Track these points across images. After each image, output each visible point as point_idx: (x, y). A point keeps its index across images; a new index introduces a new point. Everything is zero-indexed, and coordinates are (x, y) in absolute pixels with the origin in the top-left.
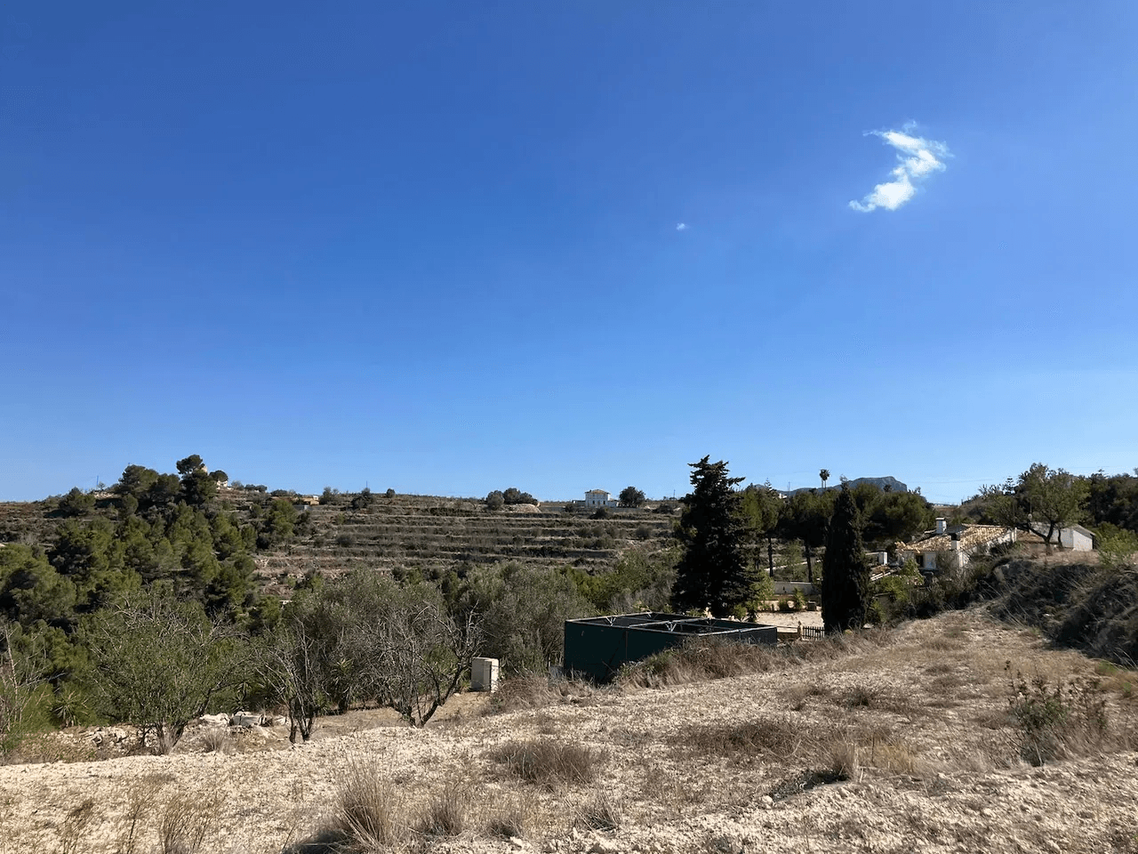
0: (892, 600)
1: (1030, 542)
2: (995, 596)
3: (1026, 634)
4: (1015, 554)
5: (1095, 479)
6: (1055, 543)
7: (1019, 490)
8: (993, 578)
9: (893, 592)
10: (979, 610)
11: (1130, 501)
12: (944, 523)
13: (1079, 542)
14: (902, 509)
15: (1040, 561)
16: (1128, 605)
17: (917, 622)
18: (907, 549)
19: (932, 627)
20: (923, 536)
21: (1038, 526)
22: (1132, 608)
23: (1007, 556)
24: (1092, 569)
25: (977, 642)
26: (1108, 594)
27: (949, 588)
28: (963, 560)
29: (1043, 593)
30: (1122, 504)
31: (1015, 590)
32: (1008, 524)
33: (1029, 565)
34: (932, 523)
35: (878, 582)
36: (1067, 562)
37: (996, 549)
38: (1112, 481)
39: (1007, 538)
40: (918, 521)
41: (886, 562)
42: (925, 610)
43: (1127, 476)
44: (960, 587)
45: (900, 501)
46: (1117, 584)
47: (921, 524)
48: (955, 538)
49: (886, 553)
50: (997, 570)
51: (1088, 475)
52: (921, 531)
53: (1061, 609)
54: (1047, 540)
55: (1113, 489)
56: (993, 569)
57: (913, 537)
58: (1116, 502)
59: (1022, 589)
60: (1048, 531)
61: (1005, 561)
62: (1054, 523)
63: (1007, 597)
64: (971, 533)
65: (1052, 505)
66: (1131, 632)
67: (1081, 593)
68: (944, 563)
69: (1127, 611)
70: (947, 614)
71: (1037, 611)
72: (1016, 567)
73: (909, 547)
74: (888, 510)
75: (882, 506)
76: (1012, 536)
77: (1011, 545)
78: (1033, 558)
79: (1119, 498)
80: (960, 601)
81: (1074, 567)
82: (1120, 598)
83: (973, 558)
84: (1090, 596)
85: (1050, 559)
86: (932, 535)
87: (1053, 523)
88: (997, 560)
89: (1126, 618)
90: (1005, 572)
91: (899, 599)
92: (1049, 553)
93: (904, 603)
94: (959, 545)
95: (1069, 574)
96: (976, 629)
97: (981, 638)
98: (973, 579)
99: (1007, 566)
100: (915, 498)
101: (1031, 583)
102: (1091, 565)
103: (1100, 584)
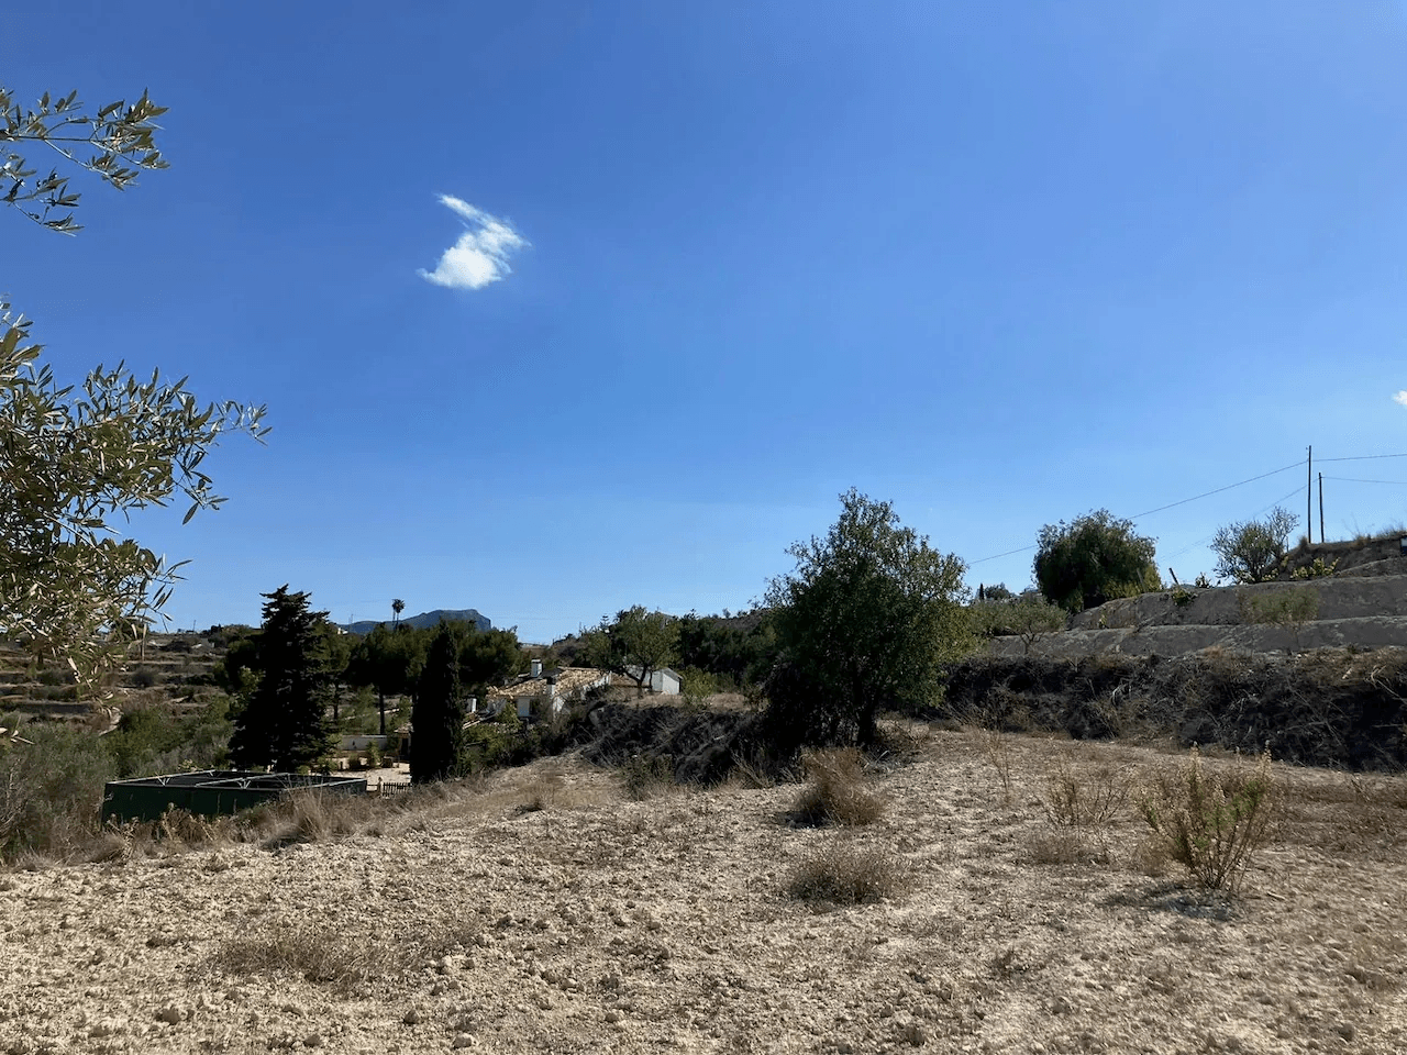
0: (485, 749)
1: (624, 686)
2: (589, 740)
3: (616, 776)
4: (610, 697)
5: (685, 621)
6: (646, 687)
7: (614, 630)
8: (588, 722)
9: (486, 741)
10: (572, 756)
11: (716, 643)
12: (540, 665)
13: (668, 685)
14: (494, 651)
15: (632, 704)
16: (702, 742)
17: (512, 770)
18: (498, 695)
19: (527, 774)
20: (517, 680)
21: (632, 669)
22: (706, 744)
23: (602, 699)
24: (676, 710)
25: (571, 786)
26: (688, 732)
27: (544, 734)
28: (558, 704)
29: (634, 735)
30: (709, 647)
31: (608, 733)
32: (605, 666)
33: (623, 707)
34: (526, 665)
35: (468, 731)
36: (656, 704)
37: (593, 693)
38: (701, 622)
39: (602, 682)
40: (510, 664)
41: (474, 710)
42: (520, 758)
43: (716, 616)
44: (556, 732)
45: (493, 641)
46: (695, 723)
47: (514, 667)
48: (551, 681)
49: (475, 700)
50: (593, 713)
51: (681, 616)
52: (513, 674)
53: (647, 750)
54: (640, 682)
55: (702, 630)
56: (589, 713)
57: (506, 682)
58: (704, 644)
59: (615, 732)
60: (640, 674)
61: (601, 704)
62: (648, 666)
63: (600, 741)
64: (566, 676)
65: (647, 647)
66: (703, 766)
67: (665, 733)
68: (538, 708)
69: (701, 747)
70: (542, 760)
71: (626, 753)
72: (610, 710)
73: (502, 692)
74: (479, 651)
75: (472, 647)
76: (608, 678)
77: (606, 688)
78: (626, 701)
79: (707, 641)
80: (555, 746)
81: (661, 708)
82: (697, 736)
83: (569, 703)
84: (672, 737)
85: (641, 702)
86: (526, 679)
87: (646, 666)
88: (593, 704)
89: (700, 754)
90: (600, 716)
91: (492, 747)
92: (640, 697)
93: (498, 752)
94: (554, 689)
95: (657, 714)
96: (571, 774)
97: (574, 782)
98: (570, 723)
99: (602, 709)
100: (508, 638)
101: (623, 726)
102: (676, 706)
103: (682, 724)
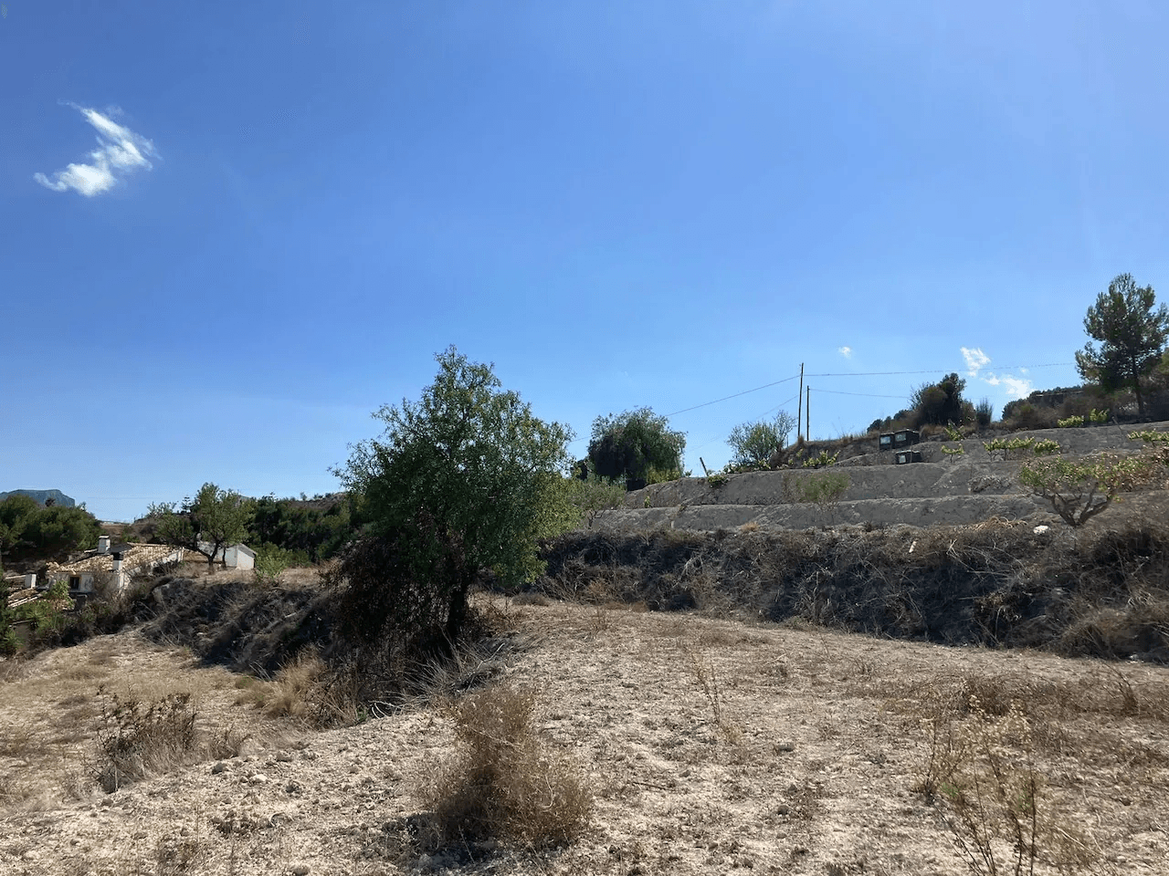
0: (33, 627)
1: (196, 562)
2: (151, 618)
3: (178, 655)
4: (176, 575)
5: (263, 502)
6: (219, 563)
7: (195, 508)
8: (152, 598)
9: (35, 619)
10: (132, 634)
11: (293, 522)
12: (108, 542)
13: (242, 561)
14: (61, 527)
15: (200, 581)
16: (272, 620)
17: (59, 651)
18: (59, 571)
19: (76, 655)
20: (83, 555)
21: (204, 546)
22: (276, 622)
23: (168, 576)
24: (246, 587)
25: (125, 667)
26: (257, 610)
27: (102, 612)
28: (123, 581)
29: (200, 612)
30: (286, 526)
31: (173, 610)
32: (175, 542)
33: (191, 583)
34: (94, 542)
35: (20, 609)
36: (225, 580)
37: (159, 569)
38: (278, 504)
39: (173, 557)
40: (79, 539)
41: (33, 585)
42: (70, 638)
43: (293, 499)
44: (115, 609)
45: (60, 516)
46: (266, 601)
47: (83, 542)
48: (117, 557)
49: (35, 575)
50: (157, 590)
51: (259, 497)
52: (82, 550)
53: (214, 626)
54: (211, 560)
55: (279, 511)
56: (153, 589)
57: (70, 557)
58: (281, 523)
59: (180, 609)
60: (213, 549)
61: (167, 581)
62: (219, 543)
63: (163, 618)
64: (136, 552)
65: (219, 524)
66: (272, 645)
67: (233, 610)
68: (102, 584)
69: (271, 624)
70: (96, 639)
71: (191, 630)
72: (176, 587)
73: (63, 568)
74: (44, 527)
75: (37, 523)
76: (177, 555)
77: (175, 564)
78: (194, 577)
79: (284, 520)
80: (113, 624)
81: (230, 585)
82: (267, 613)
83: (135, 578)
84: (241, 613)
85: (210, 579)
86: (92, 555)
87: (218, 543)
88: (158, 580)
89: (269, 632)
90: (165, 593)
91: (42, 626)
92: (211, 572)
93: (46, 631)
94: (121, 565)
95: (225, 592)
96: (127, 653)
97: (130, 663)
98: (130, 600)
99: (168, 586)
100: (79, 514)
101: (189, 603)
102: (246, 583)
103: (251, 601)
